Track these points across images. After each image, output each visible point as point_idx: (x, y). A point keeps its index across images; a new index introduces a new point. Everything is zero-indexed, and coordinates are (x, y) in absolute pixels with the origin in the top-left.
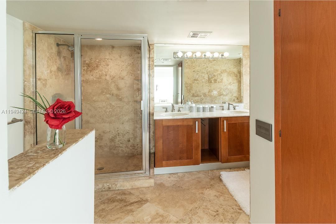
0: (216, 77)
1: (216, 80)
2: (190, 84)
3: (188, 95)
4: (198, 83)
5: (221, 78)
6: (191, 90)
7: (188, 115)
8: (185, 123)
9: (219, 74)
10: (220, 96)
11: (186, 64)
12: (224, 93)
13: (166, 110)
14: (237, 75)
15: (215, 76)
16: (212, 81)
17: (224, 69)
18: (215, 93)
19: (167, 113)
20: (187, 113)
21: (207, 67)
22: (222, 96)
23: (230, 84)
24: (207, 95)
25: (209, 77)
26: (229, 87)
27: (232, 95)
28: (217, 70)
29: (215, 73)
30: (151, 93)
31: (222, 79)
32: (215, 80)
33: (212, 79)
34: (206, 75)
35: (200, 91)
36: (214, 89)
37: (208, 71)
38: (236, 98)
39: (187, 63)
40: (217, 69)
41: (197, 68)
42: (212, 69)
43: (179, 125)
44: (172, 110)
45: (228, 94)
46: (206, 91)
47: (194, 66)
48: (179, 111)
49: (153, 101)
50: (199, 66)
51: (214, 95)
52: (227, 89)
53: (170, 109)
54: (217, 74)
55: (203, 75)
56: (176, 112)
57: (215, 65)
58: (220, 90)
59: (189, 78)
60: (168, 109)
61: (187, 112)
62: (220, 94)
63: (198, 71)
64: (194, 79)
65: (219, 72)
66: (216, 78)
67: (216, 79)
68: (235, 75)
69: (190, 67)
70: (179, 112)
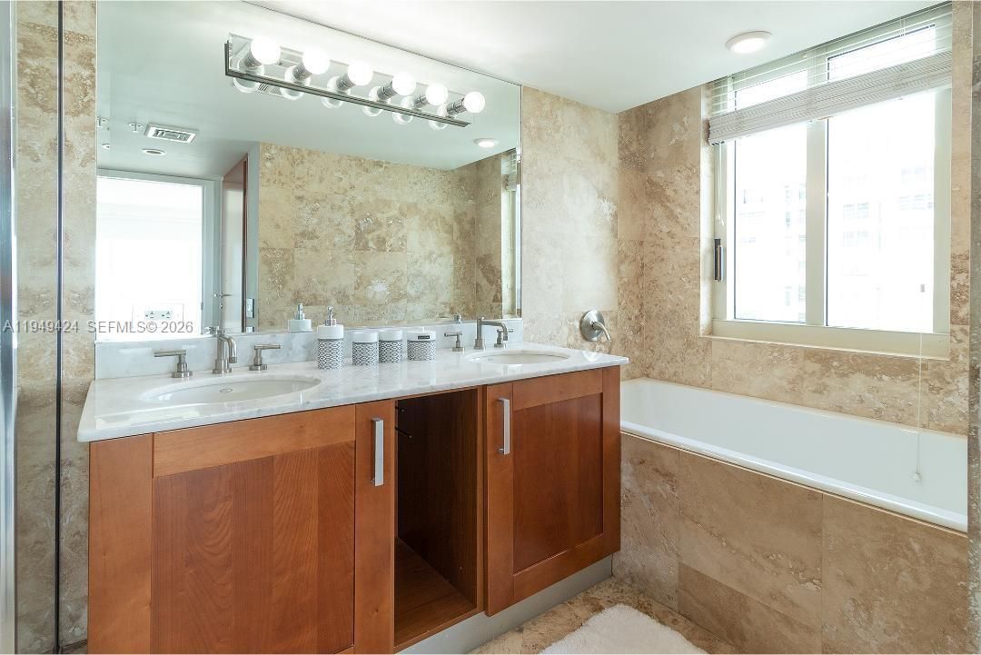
0: (384, 229)
1: (384, 241)
2: (285, 250)
3: (275, 299)
4: (315, 249)
5: (400, 235)
6: (288, 277)
7: (314, 389)
8: (312, 441)
9: (396, 219)
10: (398, 300)
11: (268, 164)
12: (412, 292)
13: (175, 368)
14: (451, 227)
15: (380, 225)
16: (371, 244)
17: (410, 201)
18: (379, 289)
19: (184, 384)
20: (308, 375)
21: (352, 187)
22: (403, 303)
23: (429, 257)
24: (351, 298)
25: (358, 228)
26: (427, 268)
27: (437, 298)
28: (387, 204)
29: (379, 215)
30: (74, 264)
31: (404, 239)
32: (381, 242)
33: (370, 237)
34: (348, 218)
35: (325, 283)
36: (376, 276)
37: (357, 202)
38: (448, 310)
39: (269, 159)
40: (388, 198)
41: (314, 188)
42: (371, 199)
43: (272, 458)
44: (218, 361)
45: (423, 293)
46: (346, 279)
47: (299, 178)
48: (256, 365)
49: (89, 311)
50: (321, 180)
51: (378, 297)
52: (419, 274)
53: (200, 360)
54: (388, 219)
55: (337, 217)
56: (239, 374)
57: (380, 184)
58: (399, 279)
59: (278, 226)
60: (187, 359)
61: (300, 368)
62: (397, 296)
63: (317, 201)
64: (301, 229)
65: (395, 212)
66: (382, 232)
67: (383, 235)
68: (447, 227)
69: (283, 179)
70: (259, 374)
